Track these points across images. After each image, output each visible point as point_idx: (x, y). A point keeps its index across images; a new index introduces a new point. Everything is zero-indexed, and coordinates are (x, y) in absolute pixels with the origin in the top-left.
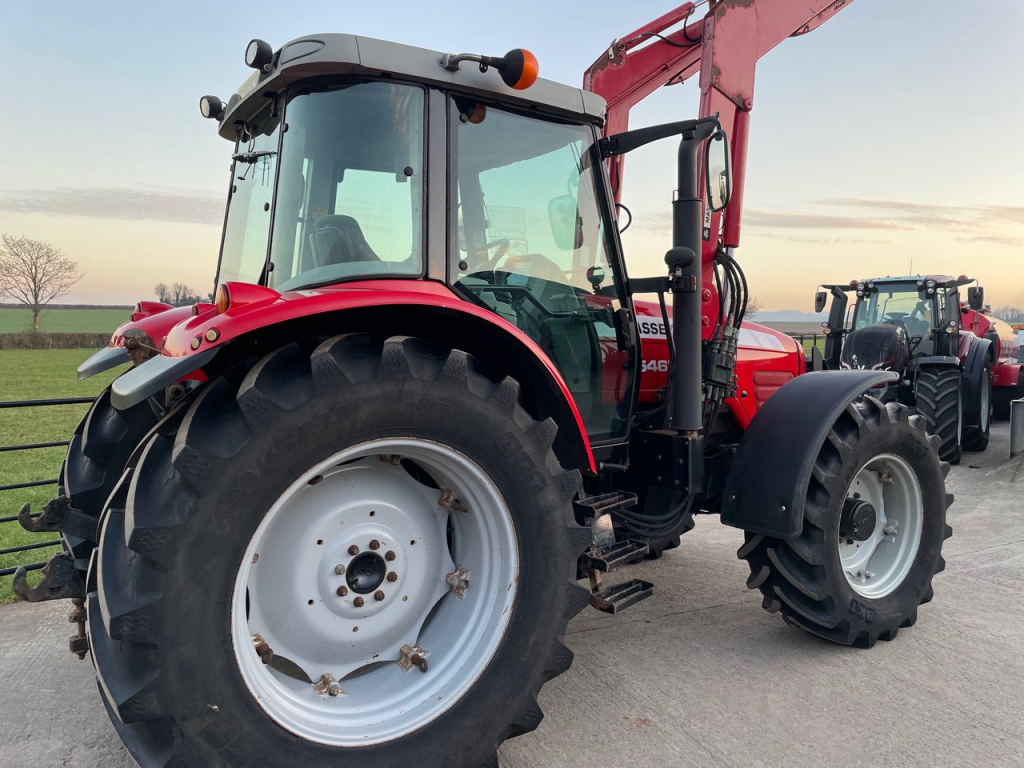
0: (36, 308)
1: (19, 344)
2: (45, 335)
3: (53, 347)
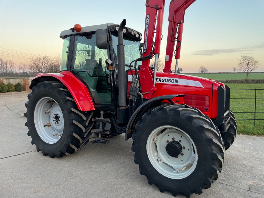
0: (248, 73)
1: (243, 82)
2: (249, 80)
3: (251, 83)
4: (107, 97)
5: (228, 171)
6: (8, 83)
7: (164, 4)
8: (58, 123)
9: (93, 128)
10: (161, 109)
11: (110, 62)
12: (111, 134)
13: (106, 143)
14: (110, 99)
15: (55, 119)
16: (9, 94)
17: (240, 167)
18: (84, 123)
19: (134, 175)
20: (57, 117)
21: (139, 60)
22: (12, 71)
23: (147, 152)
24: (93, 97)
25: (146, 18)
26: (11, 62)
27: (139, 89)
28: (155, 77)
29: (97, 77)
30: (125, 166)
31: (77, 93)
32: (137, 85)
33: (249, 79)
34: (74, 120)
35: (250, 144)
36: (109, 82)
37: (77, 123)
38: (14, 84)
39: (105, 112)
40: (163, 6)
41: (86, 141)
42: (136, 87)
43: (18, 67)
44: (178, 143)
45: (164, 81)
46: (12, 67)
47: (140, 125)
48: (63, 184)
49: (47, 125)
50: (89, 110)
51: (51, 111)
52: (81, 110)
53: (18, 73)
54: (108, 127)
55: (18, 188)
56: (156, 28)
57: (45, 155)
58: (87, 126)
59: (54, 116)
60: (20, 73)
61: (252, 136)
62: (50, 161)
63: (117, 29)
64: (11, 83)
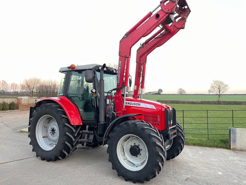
0: (219, 95)
1: (215, 103)
3: (223, 104)
4: (91, 115)
5: (176, 170)
6: (3, 103)
7: (130, 55)
8: (54, 135)
9: (81, 138)
10: (126, 123)
11: (94, 91)
12: (93, 142)
13: (89, 149)
14: (94, 117)
15: (52, 132)
16: (3, 112)
17: (185, 167)
18: (74, 134)
19: (108, 172)
20: (53, 130)
21: (114, 90)
22: (4, 90)
23: (117, 153)
24: (81, 114)
25: (119, 63)
26: (4, 82)
27: (113, 109)
28: (125, 101)
29: (85, 100)
30: (103, 167)
31: (70, 112)
32: (112, 107)
33: (221, 100)
34: (66, 132)
35: (201, 153)
36: (93, 105)
37: (69, 134)
38: (9, 103)
39: (89, 126)
40: (130, 56)
41: (74, 149)
42: (111, 108)
43: (10, 87)
44: (138, 147)
45: (131, 104)
46: (4, 86)
47: (113, 135)
48: (58, 177)
49: (45, 137)
50: (78, 125)
51: (49, 125)
52: (72, 124)
53: (9, 92)
54: (92, 137)
55: (26, 180)
56: (125, 69)
57: (43, 159)
58: (76, 137)
59: (51, 129)
60: (12, 92)
61: (205, 148)
62: (47, 163)
63: (100, 68)
64: (6, 102)
